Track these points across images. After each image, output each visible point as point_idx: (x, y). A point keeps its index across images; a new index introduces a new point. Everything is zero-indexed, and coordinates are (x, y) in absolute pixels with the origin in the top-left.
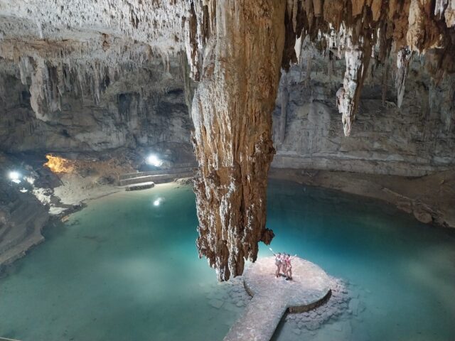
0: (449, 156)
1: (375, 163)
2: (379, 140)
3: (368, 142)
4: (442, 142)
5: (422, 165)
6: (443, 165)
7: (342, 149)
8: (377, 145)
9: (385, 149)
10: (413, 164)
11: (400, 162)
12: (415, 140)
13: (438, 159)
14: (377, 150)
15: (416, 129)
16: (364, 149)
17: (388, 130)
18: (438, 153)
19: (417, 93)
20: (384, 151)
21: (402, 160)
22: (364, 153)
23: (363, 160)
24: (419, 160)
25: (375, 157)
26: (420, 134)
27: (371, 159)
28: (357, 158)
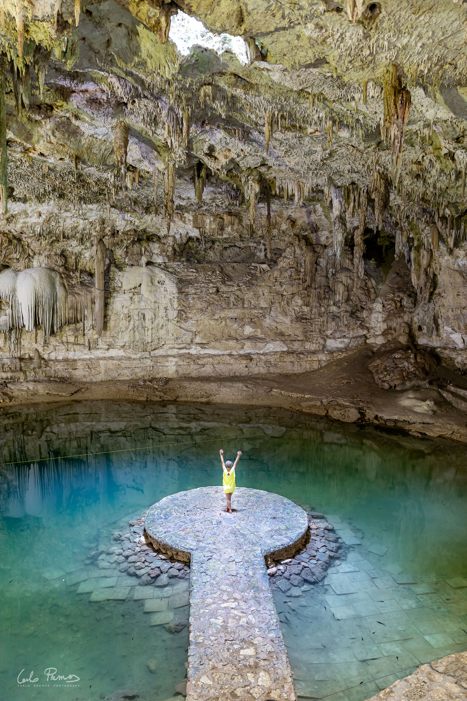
0: (344, 337)
1: (248, 357)
2: (251, 321)
3: (236, 326)
4: (335, 317)
5: (314, 353)
6: (340, 350)
7: (198, 340)
8: (248, 330)
9: (260, 336)
10: (302, 353)
11: (283, 352)
12: (300, 318)
13: (332, 344)
14: (249, 338)
15: (300, 302)
16: (230, 337)
17: (263, 304)
18: (331, 334)
19: (298, 251)
20: (260, 339)
21: (285, 349)
22: (232, 343)
23: (230, 355)
24: (309, 346)
25: (248, 348)
26: (306, 309)
27: (242, 352)
28: (221, 353)
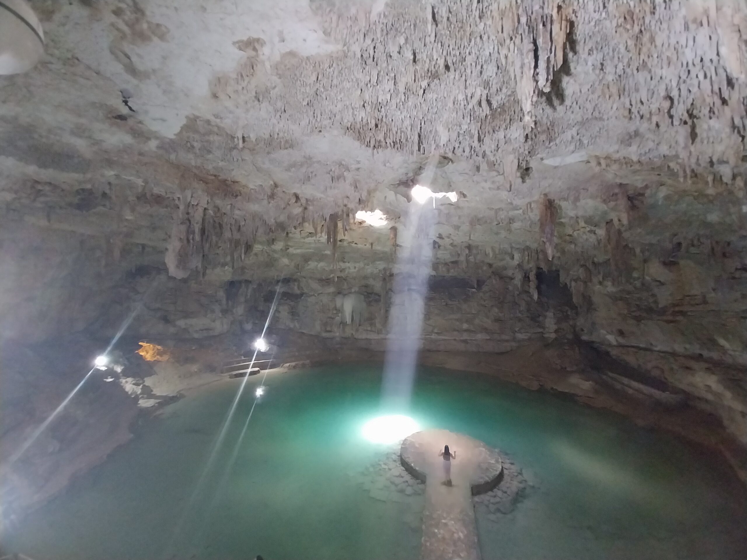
0: (527, 332)
1: (465, 341)
2: (467, 321)
3: (458, 323)
4: (520, 320)
5: (507, 341)
6: (524, 340)
7: (436, 331)
8: (465, 326)
9: (473, 330)
10: (499, 341)
11: (487, 339)
12: (497, 320)
13: (520, 336)
14: (466, 331)
15: (496, 310)
16: (455, 330)
17: (474, 312)
18: (518, 330)
19: (494, 282)
20: (472, 331)
21: (488, 338)
22: (456, 333)
23: (455, 340)
24: (504, 337)
25: (465, 336)
26: (501, 315)
27: (462, 338)
28: (449, 338)
